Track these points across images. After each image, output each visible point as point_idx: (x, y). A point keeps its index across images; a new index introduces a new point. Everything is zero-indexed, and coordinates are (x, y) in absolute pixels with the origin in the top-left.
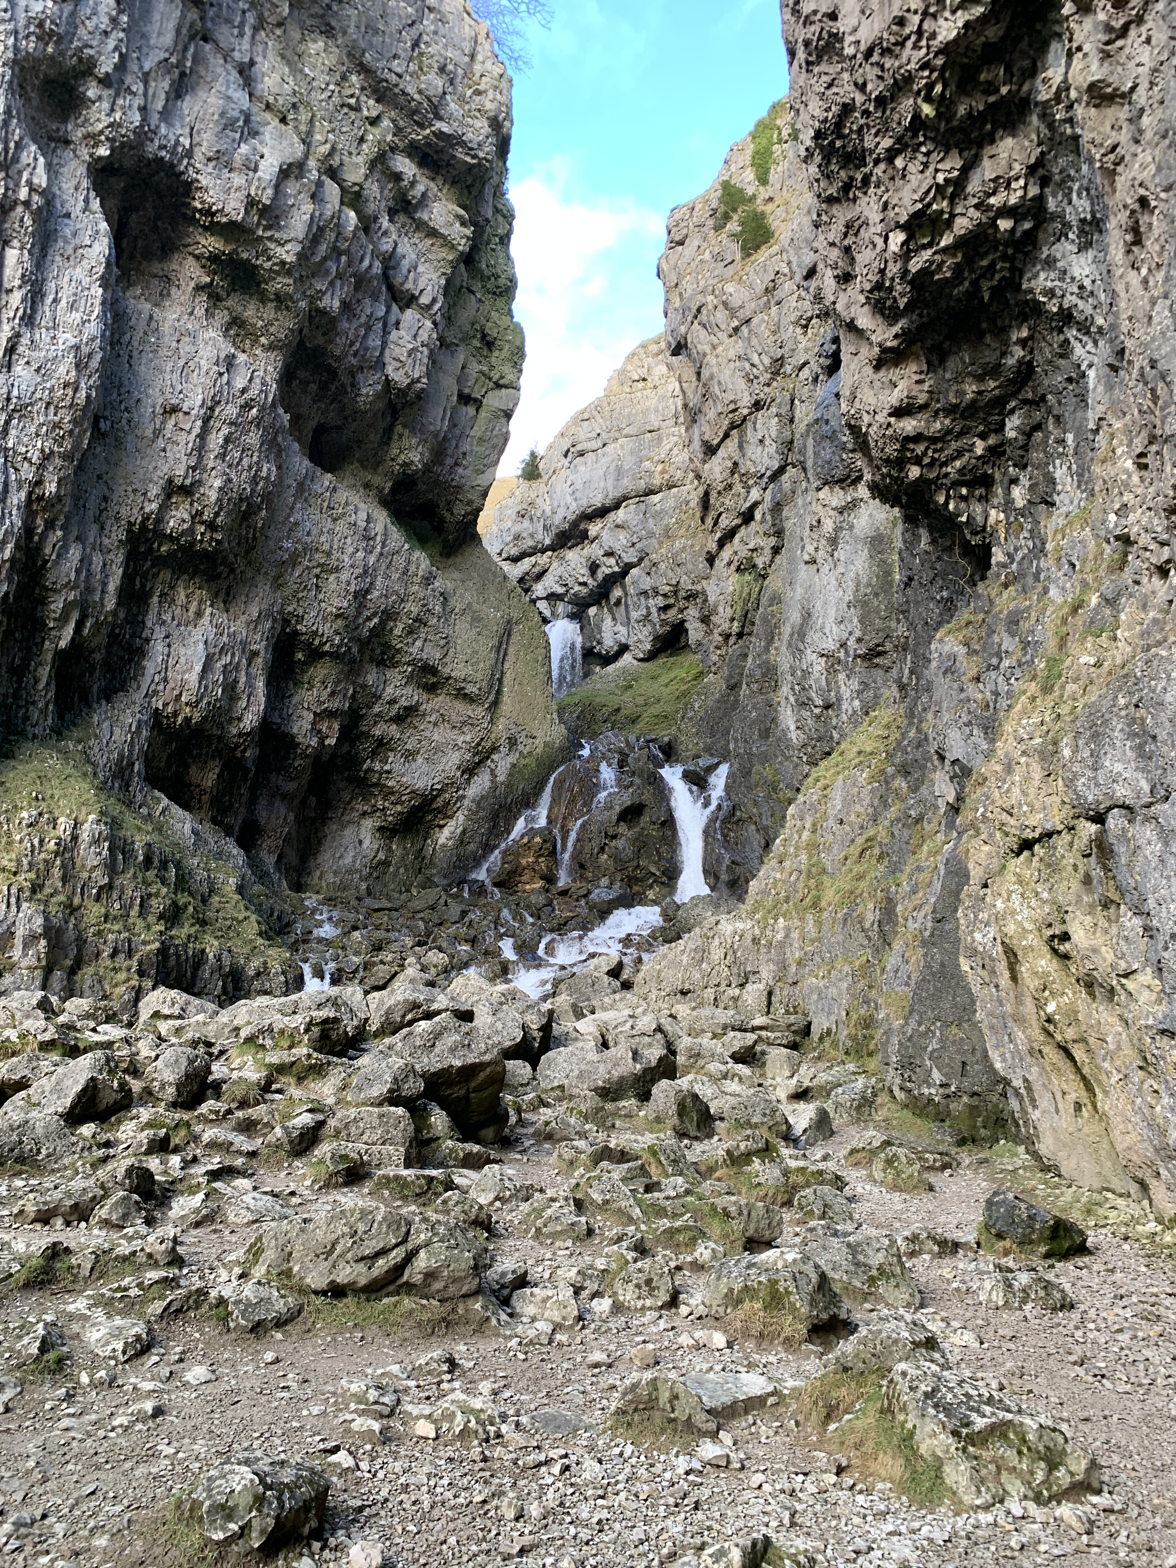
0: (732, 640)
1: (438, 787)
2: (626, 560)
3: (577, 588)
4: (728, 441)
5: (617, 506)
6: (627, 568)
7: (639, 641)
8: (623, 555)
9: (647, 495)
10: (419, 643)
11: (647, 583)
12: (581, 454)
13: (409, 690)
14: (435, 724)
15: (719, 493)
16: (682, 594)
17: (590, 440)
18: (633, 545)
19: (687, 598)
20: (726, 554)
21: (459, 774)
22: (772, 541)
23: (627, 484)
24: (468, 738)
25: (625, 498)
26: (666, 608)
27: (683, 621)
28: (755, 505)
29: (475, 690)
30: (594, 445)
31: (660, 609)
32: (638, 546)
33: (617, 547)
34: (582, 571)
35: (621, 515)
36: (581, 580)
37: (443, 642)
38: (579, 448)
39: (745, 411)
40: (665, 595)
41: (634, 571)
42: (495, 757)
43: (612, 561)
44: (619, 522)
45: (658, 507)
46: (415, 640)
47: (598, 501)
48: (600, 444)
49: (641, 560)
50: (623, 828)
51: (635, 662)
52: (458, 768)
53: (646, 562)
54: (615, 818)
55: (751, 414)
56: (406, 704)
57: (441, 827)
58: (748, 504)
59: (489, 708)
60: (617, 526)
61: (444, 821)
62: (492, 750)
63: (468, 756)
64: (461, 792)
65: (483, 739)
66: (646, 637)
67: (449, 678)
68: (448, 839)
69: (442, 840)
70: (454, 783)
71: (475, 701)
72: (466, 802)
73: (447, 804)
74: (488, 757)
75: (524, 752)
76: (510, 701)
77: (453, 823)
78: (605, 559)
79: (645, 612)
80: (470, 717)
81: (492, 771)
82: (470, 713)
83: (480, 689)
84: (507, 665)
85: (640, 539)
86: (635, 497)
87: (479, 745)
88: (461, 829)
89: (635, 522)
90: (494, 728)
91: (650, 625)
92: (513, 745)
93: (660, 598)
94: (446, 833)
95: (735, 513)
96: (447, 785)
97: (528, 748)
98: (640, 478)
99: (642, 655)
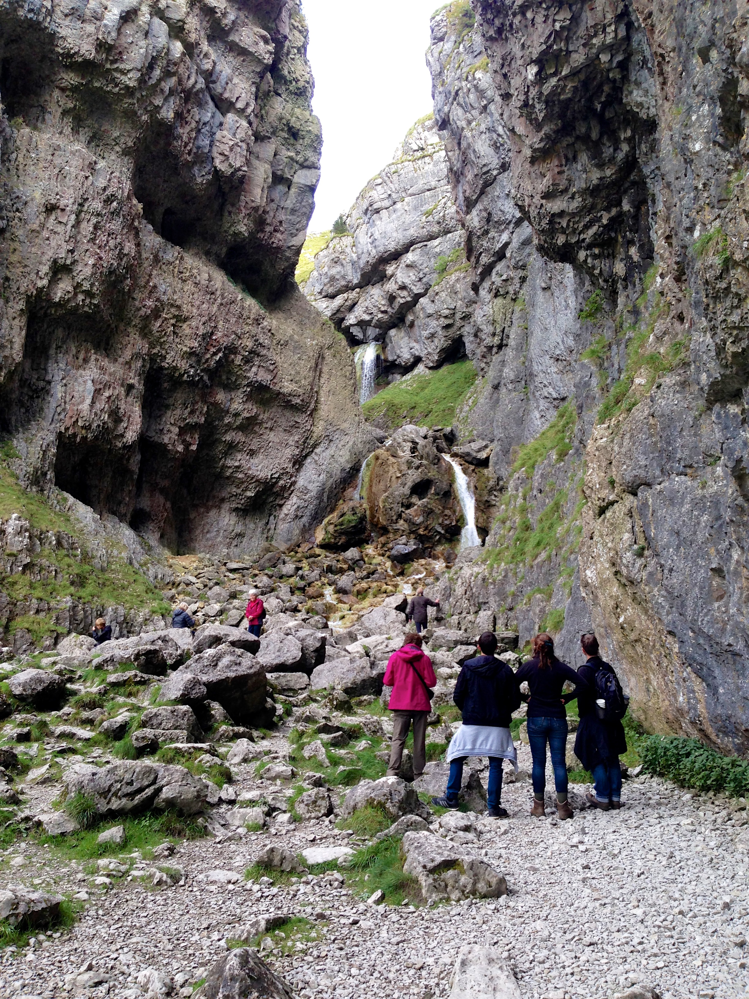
0: (495, 350)
1: (276, 476)
2: (416, 292)
3: (380, 315)
4: (483, 196)
5: (406, 249)
6: (418, 297)
7: (429, 354)
8: (413, 287)
9: (429, 240)
10: (254, 369)
11: (430, 309)
12: (377, 211)
13: (249, 406)
14: (271, 429)
15: (479, 237)
16: (458, 315)
17: (383, 200)
18: (420, 280)
19: (463, 319)
20: (486, 284)
21: (290, 465)
22: (521, 273)
23: (413, 232)
24: (296, 438)
25: (412, 243)
26: (447, 327)
27: (461, 336)
28: (507, 245)
29: (298, 401)
30: (387, 203)
31: (443, 327)
32: (425, 280)
33: (407, 281)
34: (383, 302)
35: (410, 257)
36: (383, 309)
37: (271, 368)
38: (375, 206)
39: (495, 173)
40: (446, 317)
41: (422, 300)
42: (317, 450)
43: (404, 293)
44: (408, 262)
45: (438, 250)
46: (251, 367)
47: (392, 247)
48: (391, 202)
49: (427, 290)
50: (414, 499)
51: (427, 371)
52: (290, 461)
53: (430, 292)
54: (408, 492)
55: (499, 174)
56: (248, 415)
57: (281, 506)
58: (500, 245)
59: (311, 415)
60: (407, 266)
61: (283, 502)
62: (315, 446)
63: (297, 452)
64: (293, 479)
65: (307, 438)
66: (434, 350)
67: (279, 393)
68: (286, 515)
69: (282, 516)
70: (287, 472)
71: (299, 410)
72: (297, 486)
73: (284, 488)
74: (312, 451)
75: (340, 446)
76: (326, 407)
77: (290, 502)
78: (399, 292)
79: (432, 331)
80: (297, 422)
81: (316, 461)
82: (297, 419)
83: (302, 400)
84: (322, 381)
85: (425, 274)
86: (420, 242)
87: (304, 442)
88: (296, 506)
89: (421, 262)
90: (315, 429)
91: (436, 340)
92: (331, 441)
93: (442, 319)
94: (285, 510)
95: (492, 252)
96: (282, 474)
97: (342, 443)
98: (423, 228)
99: (431, 365)
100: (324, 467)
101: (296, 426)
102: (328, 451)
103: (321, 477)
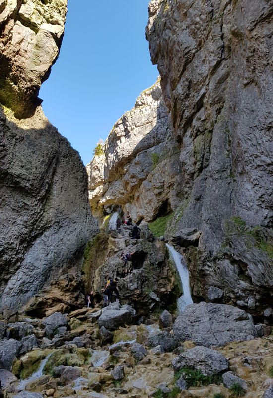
0: (196, 174)
2: (141, 178)
3: (120, 196)
5: (135, 155)
7: (148, 213)
8: (139, 176)
9: (148, 148)
11: (149, 186)
16: (166, 185)
17: (122, 131)
18: (143, 171)
19: (169, 187)
20: (188, 133)
21: (17, 242)
24: (25, 219)
25: (138, 151)
26: (160, 193)
27: (168, 199)
28: (204, 95)
29: (27, 185)
31: (157, 195)
32: (145, 171)
33: (136, 172)
34: (122, 188)
35: (137, 159)
36: (121, 191)
40: (158, 188)
41: (144, 182)
42: (46, 233)
43: (134, 180)
44: (136, 162)
47: (127, 155)
49: (147, 176)
51: (147, 223)
52: (17, 238)
53: (149, 176)
57: (7, 281)
60: (136, 164)
61: (9, 276)
62: (44, 229)
63: (25, 231)
64: (20, 255)
65: (36, 221)
66: (151, 210)
67: (7, 174)
68: (11, 289)
69: (7, 289)
70: (13, 248)
71: (29, 193)
72: (24, 263)
73: (9, 263)
74: (42, 234)
75: (68, 232)
76: (57, 199)
77: (15, 277)
78: (131, 179)
79: (150, 198)
80: (26, 204)
81: (44, 242)
82: (26, 201)
83: (32, 185)
84: (56, 178)
85: (146, 167)
86: (143, 150)
87: (33, 224)
88: (21, 281)
89: (143, 161)
90: (45, 214)
91: (152, 204)
92: (61, 227)
93: (156, 190)
94: (10, 284)
95: (192, 106)
96: (7, 249)
97: (71, 229)
98: (145, 141)
99: (150, 219)
100: (52, 248)
101: (25, 207)
102: (57, 235)
103: (49, 256)
